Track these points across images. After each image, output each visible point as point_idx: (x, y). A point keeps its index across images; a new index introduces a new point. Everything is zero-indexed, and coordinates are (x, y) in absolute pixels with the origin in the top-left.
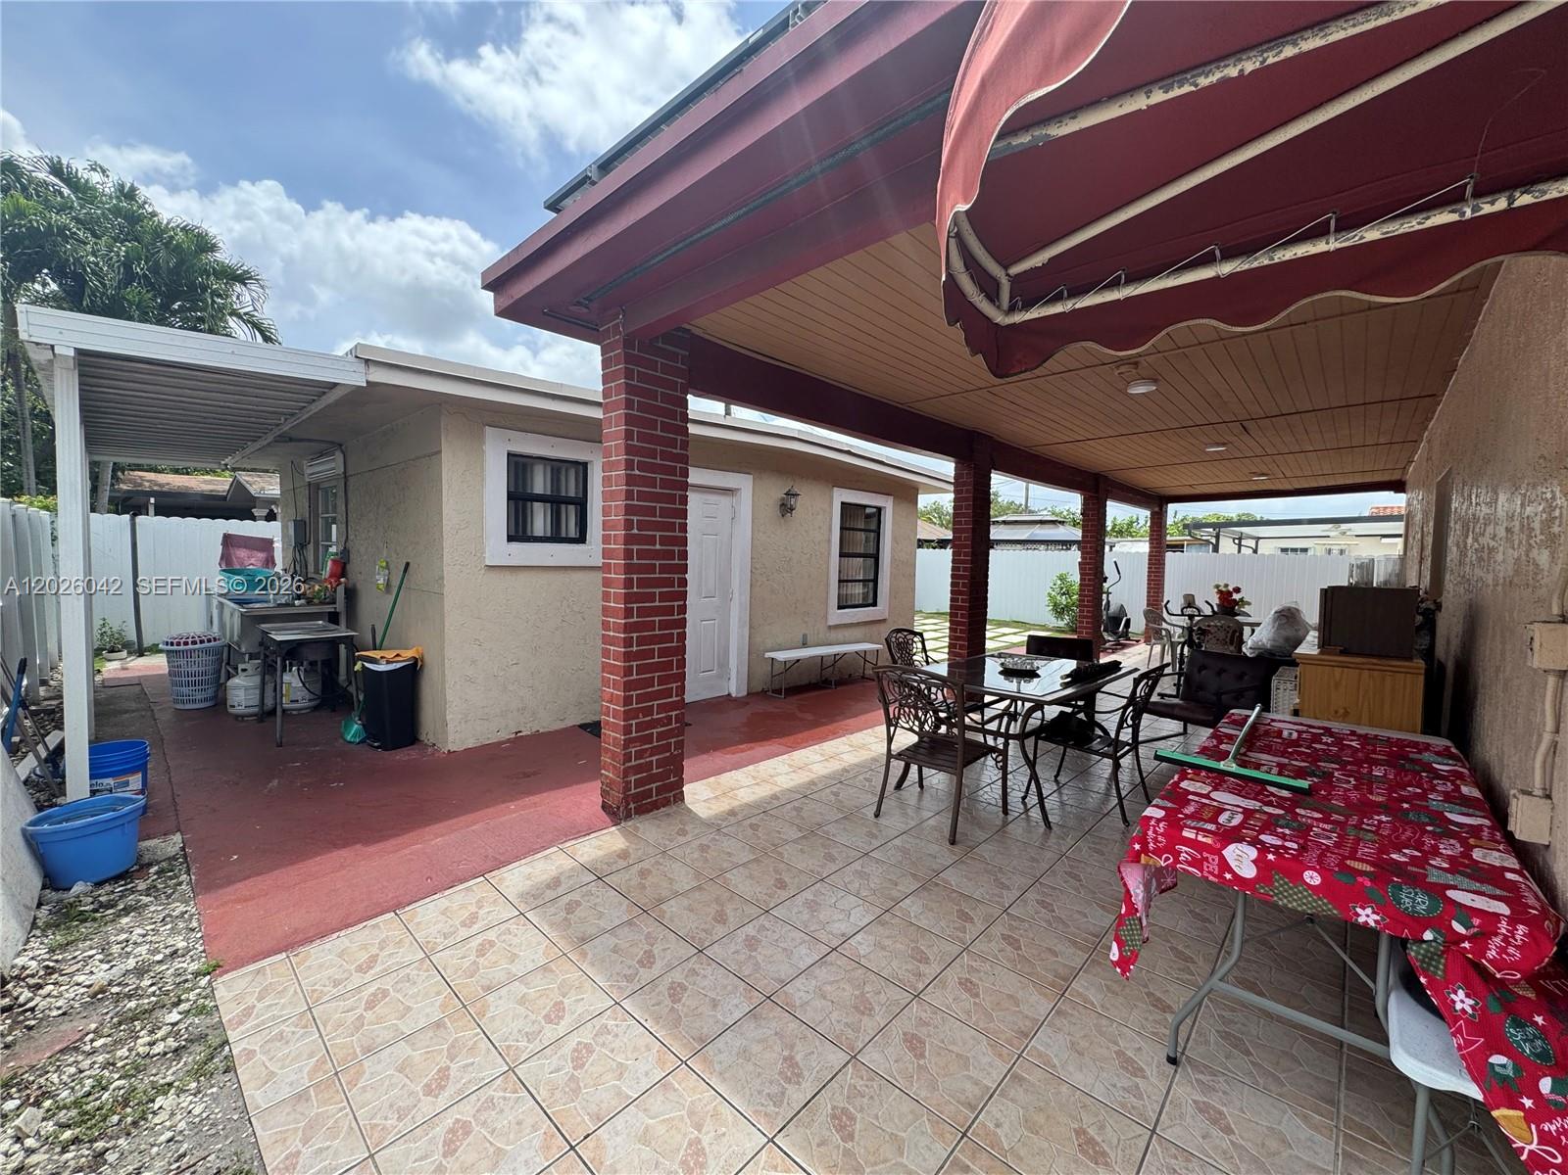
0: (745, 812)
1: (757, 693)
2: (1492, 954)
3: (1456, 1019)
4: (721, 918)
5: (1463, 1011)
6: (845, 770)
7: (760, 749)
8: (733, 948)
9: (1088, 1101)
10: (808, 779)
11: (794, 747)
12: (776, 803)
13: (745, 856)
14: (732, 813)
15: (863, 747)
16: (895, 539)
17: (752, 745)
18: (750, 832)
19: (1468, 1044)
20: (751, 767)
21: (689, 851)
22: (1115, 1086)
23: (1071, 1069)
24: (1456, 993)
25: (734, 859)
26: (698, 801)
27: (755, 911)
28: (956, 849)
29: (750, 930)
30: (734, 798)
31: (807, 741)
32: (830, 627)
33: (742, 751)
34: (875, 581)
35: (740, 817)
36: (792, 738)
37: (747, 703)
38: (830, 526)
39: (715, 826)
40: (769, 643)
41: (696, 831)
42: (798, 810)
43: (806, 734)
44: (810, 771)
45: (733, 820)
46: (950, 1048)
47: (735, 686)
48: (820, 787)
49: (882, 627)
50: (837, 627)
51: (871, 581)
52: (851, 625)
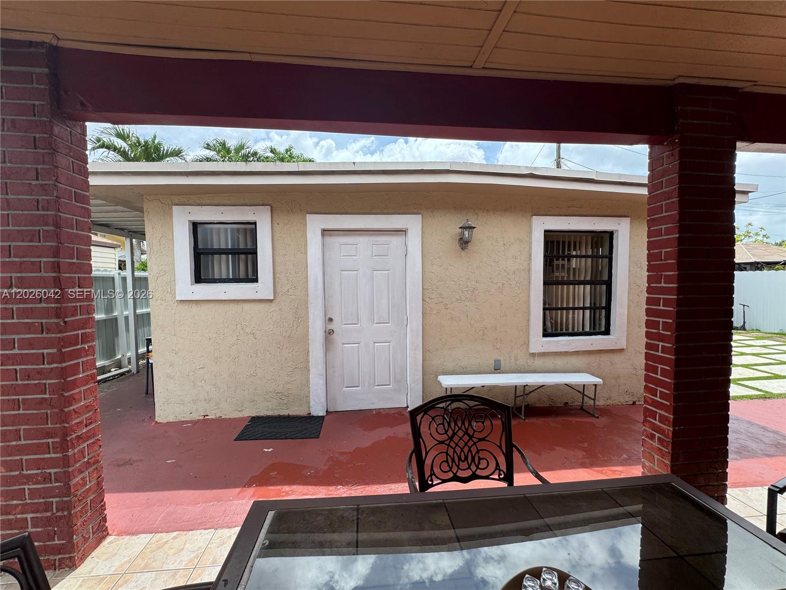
32: (534, 354)
34: (607, 309)
49: (617, 358)
50: (543, 354)
51: (603, 308)
52: (566, 354)
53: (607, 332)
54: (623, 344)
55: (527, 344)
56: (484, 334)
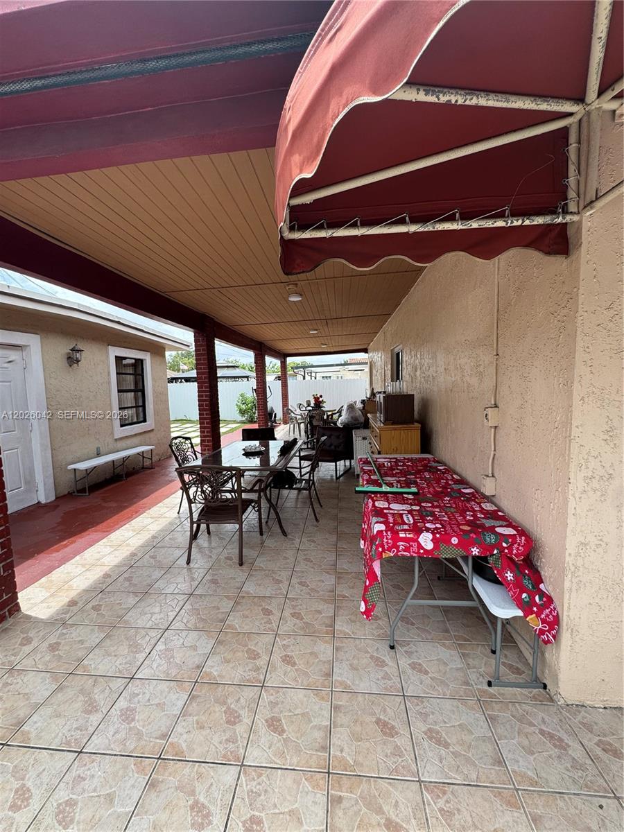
0: (84, 598)
1: (64, 496)
2: (515, 552)
3: (509, 584)
4: (91, 707)
5: (511, 580)
6: (154, 537)
7: (80, 541)
8: (112, 730)
9: (372, 698)
10: (128, 553)
11: (109, 531)
12: (109, 581)
13: (97, 636)
14: (73, 603)
15: (161, 516)
16: (153, 379)
17: (73, 539)
18: (94, 614)
19: (515, 593)
20: (78, 558)
21: (39, 656)
22: (378, 680)
23: (357, 682)
24: (507, 573)
25: (87, 645)
26: (35, 605)
27: (120, 683)
28: (244, 567)
29: (122, 703)
30: (71, 588)
31: (118, 524)
32: (116, 440)
33: (66, 546)
34: (144, 406)
35: (80, 604)
36: (104, 524)
37: (58, 506)
38: (109, 373)
39: (59, 622)
40: (70, 458)
41: (41, 634)
42: (129, 579)
43: (115, 517)
44: (128, 545)
45: (75, 609)
46: (296, 713)
47: (44, 495)
48: (140, 555)
49: (151, 435)
50: (121, 439)
51: (141, 406)
52: (131, 436)
53: (145, 421)
54: (153, 427)
55: (112, 433)
56: (89, 430)
